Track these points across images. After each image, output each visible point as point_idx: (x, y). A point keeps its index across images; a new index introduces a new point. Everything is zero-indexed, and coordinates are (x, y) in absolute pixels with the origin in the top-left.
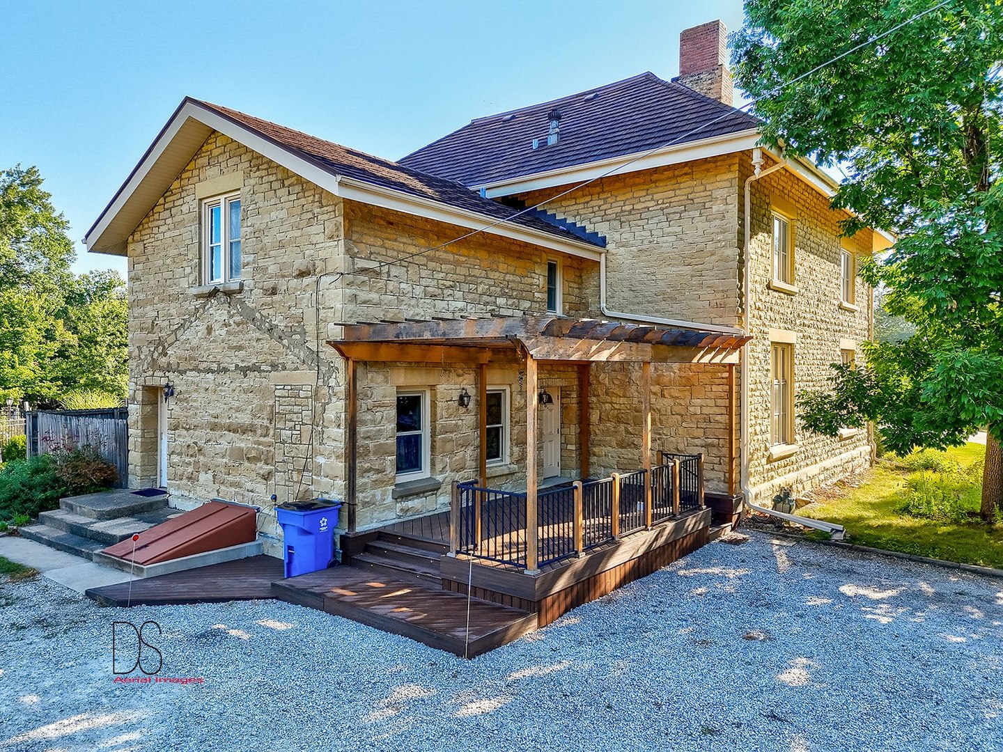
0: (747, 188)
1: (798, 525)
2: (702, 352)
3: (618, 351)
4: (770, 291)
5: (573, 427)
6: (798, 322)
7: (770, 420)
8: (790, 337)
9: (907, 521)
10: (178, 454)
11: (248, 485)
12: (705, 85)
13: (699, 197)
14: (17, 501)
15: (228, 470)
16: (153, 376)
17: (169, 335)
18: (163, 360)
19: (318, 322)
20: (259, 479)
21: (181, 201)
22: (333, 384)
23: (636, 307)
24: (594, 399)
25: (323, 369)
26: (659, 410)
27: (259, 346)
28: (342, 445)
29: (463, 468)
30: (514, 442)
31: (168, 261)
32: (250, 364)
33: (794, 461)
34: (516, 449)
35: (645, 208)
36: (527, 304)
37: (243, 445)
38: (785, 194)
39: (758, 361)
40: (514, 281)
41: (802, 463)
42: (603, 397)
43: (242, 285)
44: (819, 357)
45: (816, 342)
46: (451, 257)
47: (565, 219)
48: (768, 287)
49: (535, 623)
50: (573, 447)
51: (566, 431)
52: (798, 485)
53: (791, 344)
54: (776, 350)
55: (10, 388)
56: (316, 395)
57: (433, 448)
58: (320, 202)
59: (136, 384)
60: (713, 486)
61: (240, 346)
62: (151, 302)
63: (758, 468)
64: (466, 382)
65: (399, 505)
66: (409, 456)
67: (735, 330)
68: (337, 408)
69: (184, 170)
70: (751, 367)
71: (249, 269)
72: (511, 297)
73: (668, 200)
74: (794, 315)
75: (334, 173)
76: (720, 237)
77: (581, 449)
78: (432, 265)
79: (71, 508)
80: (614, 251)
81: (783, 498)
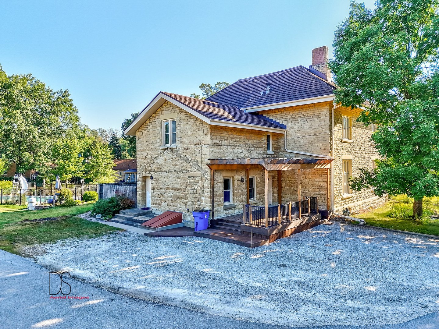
0: (333, 111)
1: (350, 220)
2: (317, 165)
3: (290, 167)
4: (342, 143)
5: (276, 188)
6: (353, 152)
7: (342, 186)
8: (350, 157)
9: (388, 219)
10: (155, 197)
11: (179, 206)
12: (321, 68)
13: (317, 113)
14: (107, 211)
15: (172, 201)
16: (146, 173)
17: (151, 161)
18: (149, 168)
19: (202, 158)
20: (183, 204)
21: (155, 120)
22: (207, 176)
23: (297, 149)
24: (283, 179)
25: (203, 172)
26: (305, 183)
27: (182, 165)
28: (210, 194)
29: (242, 201)
30: (257, 193)
31: (151, 138)
32: (180, 170)
33: (352, 199)
34: (258, 196)
35: (299, 117)
36: (261, 149)
37: (177, 194)
38: (347, 110)
39: (337, 167)
40: (257, 142)
41: (355, 200)
42: (286, 178)
43: (177, 147)
44: (362, 163)
45: (361, 158)
46: (238, 137)
47: (273, 119)
48: (341, 142)
49: (268, 241)
50: (276, 195)
51: (273, 190)
52: (354, 208)
53: (351, 160)
54: (345, 162)
55: (68, 174)
56: (201, 179)
57: (233, 195)
58: (202, 124)
59: (140, 175)
60: (322, 207)
61: (176, 165)
62: (145, 150)
63: (338, 202)
64: (243, 175)
65: (225, 212)
66: (226, 197)
67: (329, 157)
68: (208, 183)
69: (156, 111)
70: (335, 168)
71: (179, 142)
72: (256, 147)
73: (307, 114)
74: (351, 150)
75: (209, 118)
76: (324, 127)
77: (278, 195)
78: (233, 140)
79: (124, 213)
80: (289, 130)
81: (346, 212)
